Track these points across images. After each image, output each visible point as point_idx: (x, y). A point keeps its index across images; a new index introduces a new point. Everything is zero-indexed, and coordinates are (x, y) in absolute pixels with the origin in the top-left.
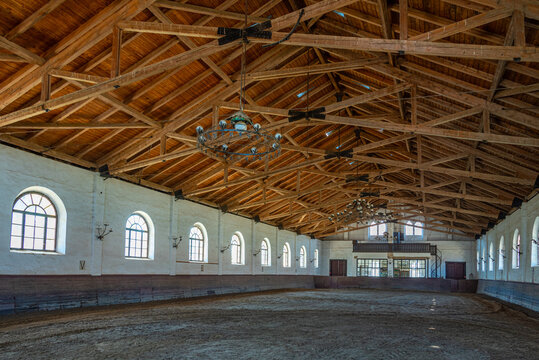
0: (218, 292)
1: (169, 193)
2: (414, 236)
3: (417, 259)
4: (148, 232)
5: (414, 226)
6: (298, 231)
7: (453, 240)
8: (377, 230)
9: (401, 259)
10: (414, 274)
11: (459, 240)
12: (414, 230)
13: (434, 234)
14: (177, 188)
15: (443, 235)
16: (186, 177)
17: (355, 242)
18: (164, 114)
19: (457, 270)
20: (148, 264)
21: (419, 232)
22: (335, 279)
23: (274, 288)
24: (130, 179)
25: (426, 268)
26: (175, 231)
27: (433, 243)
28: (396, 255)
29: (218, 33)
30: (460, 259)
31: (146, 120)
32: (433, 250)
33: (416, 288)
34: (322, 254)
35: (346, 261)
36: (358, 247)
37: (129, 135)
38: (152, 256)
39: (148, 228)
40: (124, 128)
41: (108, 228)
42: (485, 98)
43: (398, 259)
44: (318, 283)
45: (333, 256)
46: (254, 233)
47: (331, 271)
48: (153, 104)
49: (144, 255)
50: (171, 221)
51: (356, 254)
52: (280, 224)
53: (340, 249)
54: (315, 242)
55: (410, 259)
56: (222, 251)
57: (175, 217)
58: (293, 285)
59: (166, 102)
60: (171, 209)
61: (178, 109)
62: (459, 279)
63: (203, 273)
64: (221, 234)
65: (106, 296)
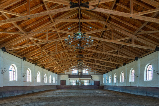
0: (35, 91)
1: (21, 58)
2: (85, 73)
3: (87, 80)
4: (15, 71)
5: (85, 70)
6: (53, 72)
7: (96, 74)
8: (75, 72)
9: (83, 80)
10: (86, 84)
11: (98, 75)
12: (85, 72)
13: (91, 73)
14: (24, 56)
15: (93, 73)
16: (27, 53)
17: (69, 75)
18: (28, 30)
19: (97, 83)
20: (16, 82)
21: (87, 72)
22: (63, 86)
23: (48, 90)
24: (10, 53)
25: (90, 83)
26: (23, 71)
27: (91, 75)
28: (81, 79)
29: (70, 4)
30: (98, 80)
31: (23, 32)
32: (91, 77)
33: (87, 88)
34: (58, 79)
35: (65, 81)
36: (70, 76)
37: (15, 37)
38: (17, 80)
39: (15, 70)
40: (14, 34)
41: (6, 70)
42: (132, 34)
43: (82, 80)
44: (58, 88)
45: (61, 79)
46: (43, 72)
47: (61, 84)
48: (26, 26)
49: (14, 80)
50: (22, 68)
51: (69, 79)
52: (49, 70)
53: (64, 77)
54: (56, 75)
55: (85, 80)
56: (35, 78)
57: (23, 66)
58: (51, 89)
59: (30, 26)
60: (22, 64)
61: (33, 29)
62: (98, 86)
63: (30, 85)
64: (35, 72)
65: (5, 94)
